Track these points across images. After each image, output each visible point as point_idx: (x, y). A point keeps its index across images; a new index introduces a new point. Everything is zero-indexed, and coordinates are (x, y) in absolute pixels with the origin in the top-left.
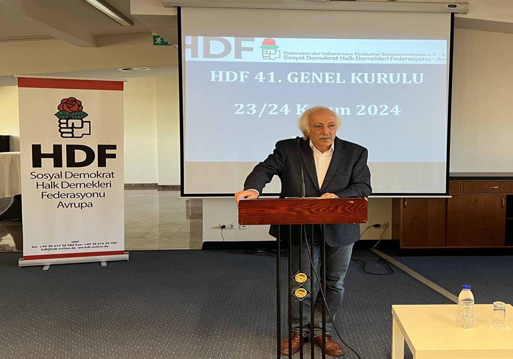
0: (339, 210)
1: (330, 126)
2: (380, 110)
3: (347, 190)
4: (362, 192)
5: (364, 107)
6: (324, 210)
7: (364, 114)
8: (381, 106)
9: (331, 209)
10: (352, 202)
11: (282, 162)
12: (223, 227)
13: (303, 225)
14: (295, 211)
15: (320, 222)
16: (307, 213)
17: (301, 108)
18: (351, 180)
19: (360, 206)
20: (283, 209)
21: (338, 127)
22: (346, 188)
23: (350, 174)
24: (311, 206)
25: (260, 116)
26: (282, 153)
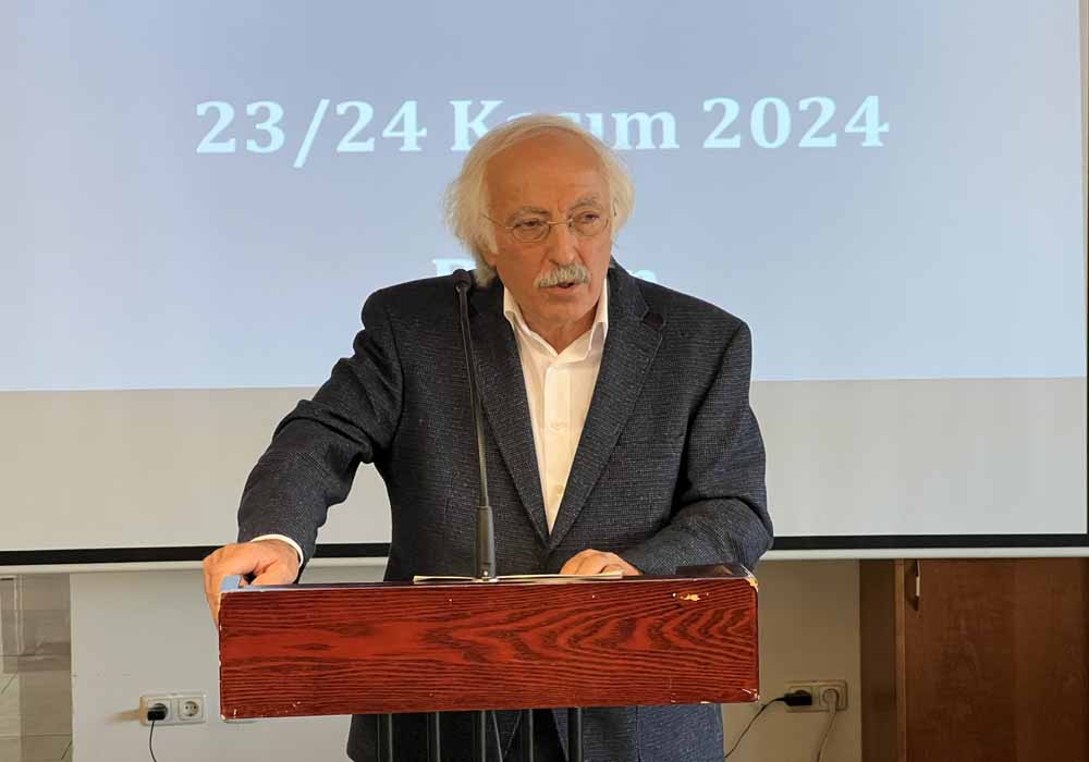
0: (641, 640)
1: (578, 219)
2: (802, 122)
3: (668, 531)
4: (735, 546)
5: (732, 109)
6: (577, 638)
7: (735, 142)
8: (804, 104)
9: (603, 634)
10: (695, 598)
11: (392, 398)
12: (157, 714)
13: (489, 713)
14: (455, 646)
15: (558, 702)
16: (505, 653)
17: (471, 117)
18: (683, 482)
19: (727, 616)
20: (402, 638)
21: (615, 220)
22: (664, 523)
23: (677, 455)
24: (524, 616)
25: (299, 163)
26: (391, 354)
